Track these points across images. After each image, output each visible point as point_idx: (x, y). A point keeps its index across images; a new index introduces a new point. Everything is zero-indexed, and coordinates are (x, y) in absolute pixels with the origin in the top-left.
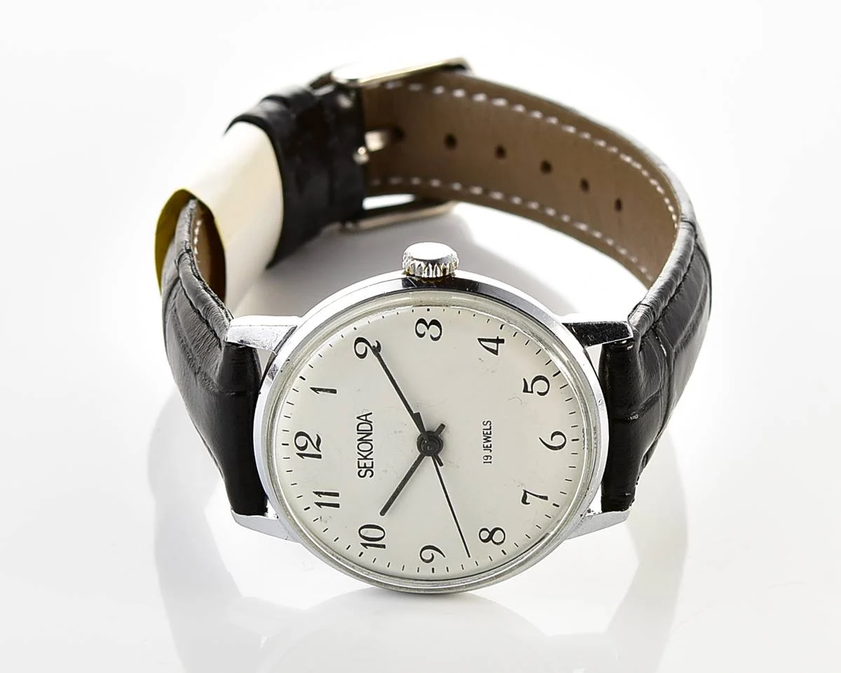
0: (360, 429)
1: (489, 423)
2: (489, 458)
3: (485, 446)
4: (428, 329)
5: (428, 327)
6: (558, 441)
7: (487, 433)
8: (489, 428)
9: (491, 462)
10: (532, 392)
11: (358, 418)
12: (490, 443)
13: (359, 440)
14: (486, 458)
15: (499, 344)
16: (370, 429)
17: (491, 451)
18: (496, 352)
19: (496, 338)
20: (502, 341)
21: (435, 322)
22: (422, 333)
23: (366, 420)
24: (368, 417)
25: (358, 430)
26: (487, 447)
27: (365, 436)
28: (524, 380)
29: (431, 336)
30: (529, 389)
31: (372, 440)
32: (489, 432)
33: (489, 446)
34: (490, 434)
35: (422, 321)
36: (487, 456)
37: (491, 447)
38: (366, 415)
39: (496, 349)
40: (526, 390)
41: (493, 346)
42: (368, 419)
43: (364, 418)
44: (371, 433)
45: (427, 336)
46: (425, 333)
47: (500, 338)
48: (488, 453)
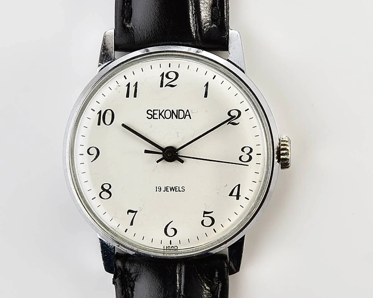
0: (180, 111)
1: (183, 190)
2: (160, 190)
3: (168, 188)
4: (247, 154)
5: (248, 154)
6: (170, 232)
7: (176, 189)
8: (180, 190)
9: (156, 191)
10: (204, 216)
11: (188, 110)
12: (170, 191)
13: (172, 110)
14: (159, 188)
15: (236, 197)
16: (180, 117)
17: (164, 191)
18: (231, 194)
19: (240, 195)
20: (238, 199)
21: (251, 158)
22: (244, 151)
23: (186, 115)
24: (188, 116)
25: (179, 110)
26: (167, 189)
27: (175, 114)
28: (212, 212)
29: (243, 156)
30: (205, 215)
31: (172, 118)
32: (178, 190)
33: (168, 190)
34: (176, 191)
35: (251, 150)
36: (161, 189)
37: (167, 191)
38: (189, 115)
39: (233, 195)
40: (205, 213)
41: (235, 193)
42: (187, 116)
43: (188, 114)
44: (177, 118)
45: (242, 153)
46: (244, 152)
47: (240, 197)
48: (163, 189)
